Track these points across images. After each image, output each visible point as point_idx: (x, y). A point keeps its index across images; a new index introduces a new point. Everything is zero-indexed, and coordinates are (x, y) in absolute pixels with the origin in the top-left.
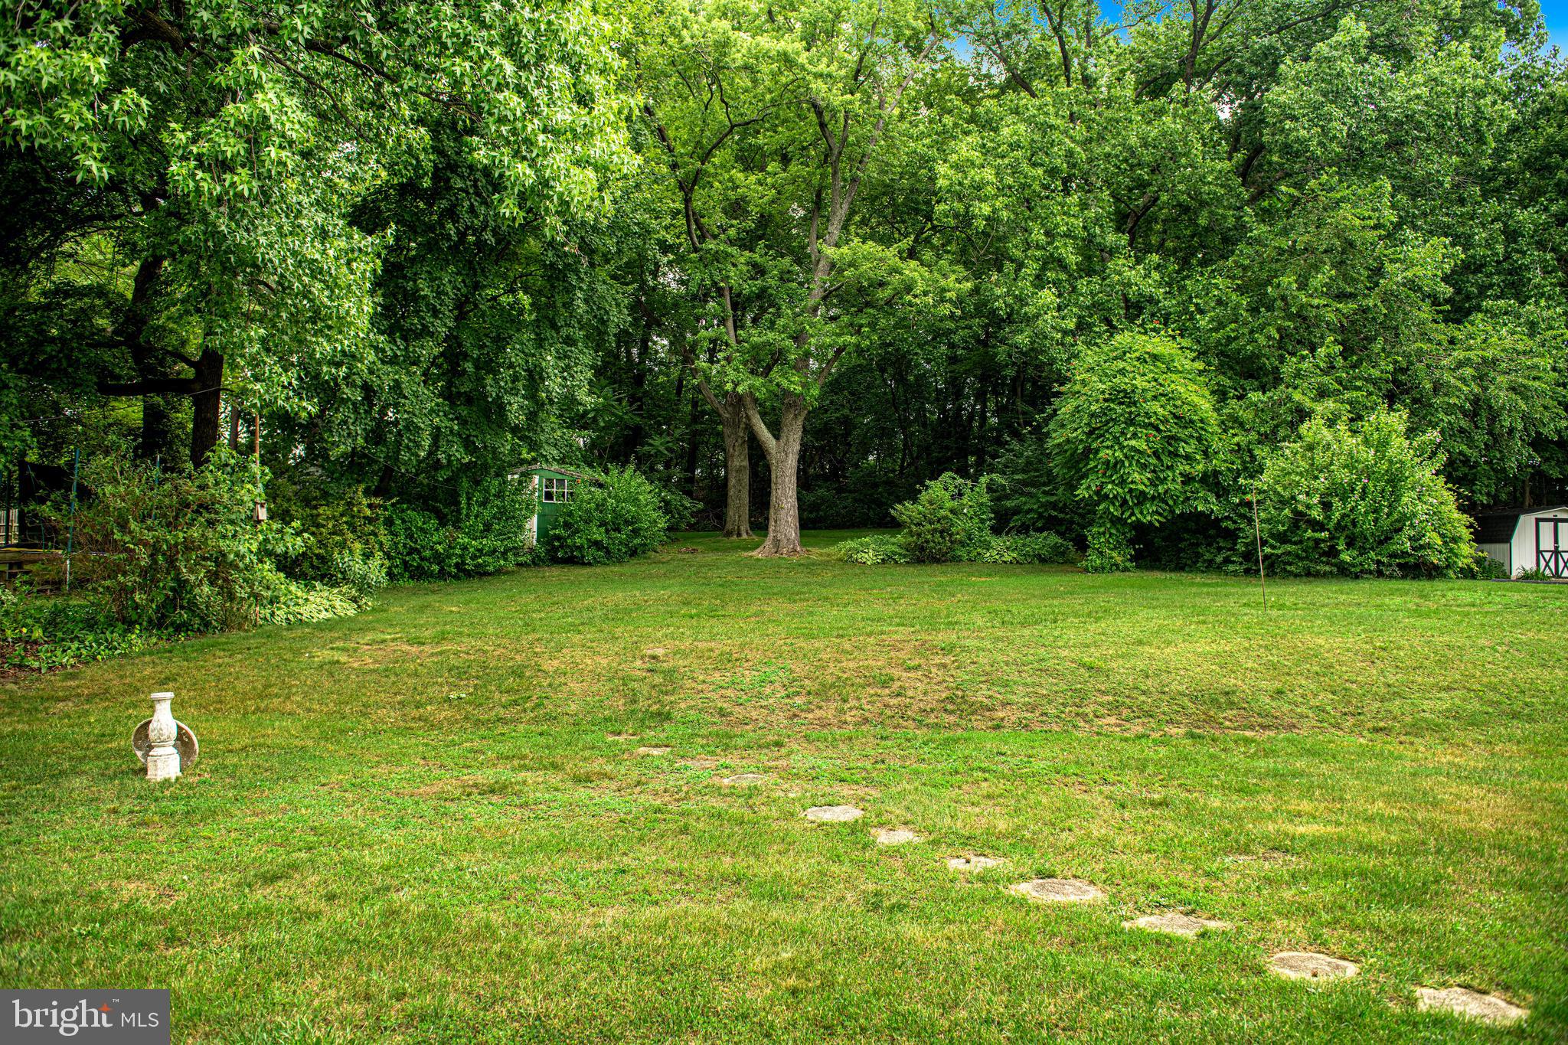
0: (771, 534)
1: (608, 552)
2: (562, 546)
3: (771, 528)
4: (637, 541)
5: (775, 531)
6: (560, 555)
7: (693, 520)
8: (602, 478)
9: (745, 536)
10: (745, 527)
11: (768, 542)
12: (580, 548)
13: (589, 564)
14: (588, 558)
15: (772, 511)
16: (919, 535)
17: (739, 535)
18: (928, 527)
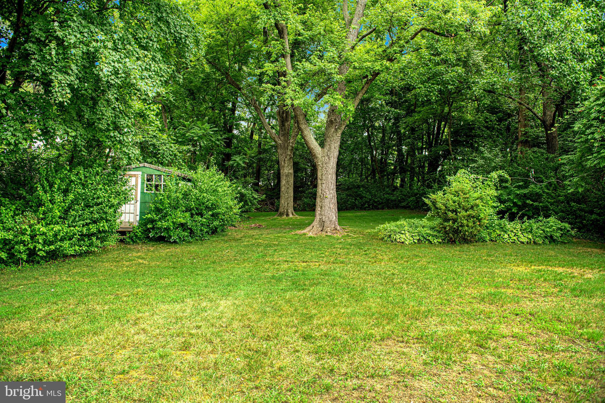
0: (318, 217)
1: (192, 232)
2: (153, 228)
3: (318, 212)
4: (216, 223)
5: (321, 214)
6: (151, 235)
7: (259, 206)
8: (191, 174)
9: (291, 216)
10: (291, 210)
11: (316, 223)
12: (167, 229)
13: (175, 242)
14: (174, 238)
15: (318, 200)
16: (455, 221)
17: (287, 215)
18: (464, 213)
